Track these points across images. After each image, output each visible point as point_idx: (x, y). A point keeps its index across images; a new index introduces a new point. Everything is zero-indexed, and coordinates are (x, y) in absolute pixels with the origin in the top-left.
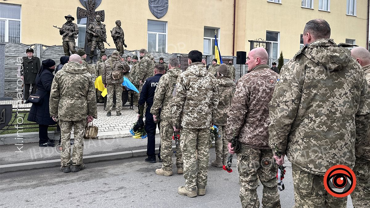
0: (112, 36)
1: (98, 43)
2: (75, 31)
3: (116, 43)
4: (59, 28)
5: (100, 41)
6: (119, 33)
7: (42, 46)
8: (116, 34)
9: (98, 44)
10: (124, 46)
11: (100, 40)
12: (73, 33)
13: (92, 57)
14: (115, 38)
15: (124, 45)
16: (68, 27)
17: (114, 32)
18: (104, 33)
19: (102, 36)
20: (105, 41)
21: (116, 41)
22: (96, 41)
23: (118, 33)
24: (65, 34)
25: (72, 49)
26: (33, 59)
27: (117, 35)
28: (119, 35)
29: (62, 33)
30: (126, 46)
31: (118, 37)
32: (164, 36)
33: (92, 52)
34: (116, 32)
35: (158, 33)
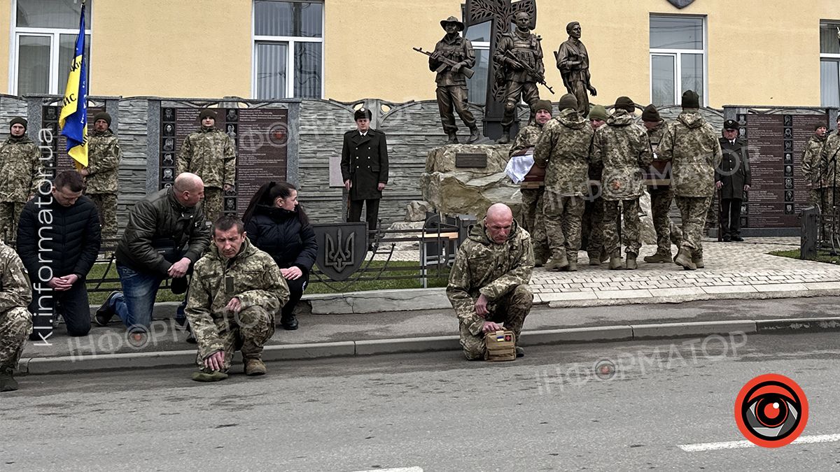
0: (558, 67)
1: (523, 86)
2: (466, 58)
3: (570, 83)
4: (427, 53)
5: (529, 82)
6: (577, 57)
7: (382, 104)
8: (569, 60)
9: (524, 89)
10: (588, 92)
11: (528, 80)
12: (463, 63)
13: (510, 126)
14: (565, 72)
15: (589, 89)
16: (450, 49)
17: (563, 55)
18: (539, 58)
19: (532, 67)
20: (542, 81)
21: (568, 79)
22: (519, 83)
23: (574, 56)
24: (442, 68)
25: (461, 105)
26: (370, 136)
27: (570, 63)
28: (578, 63)
29: (434, 65)
30: (594, 93)
31: (574, 68)
32: (699, 58)
33: (509, 112)
34: (570, 55)
35: (679, 52)
